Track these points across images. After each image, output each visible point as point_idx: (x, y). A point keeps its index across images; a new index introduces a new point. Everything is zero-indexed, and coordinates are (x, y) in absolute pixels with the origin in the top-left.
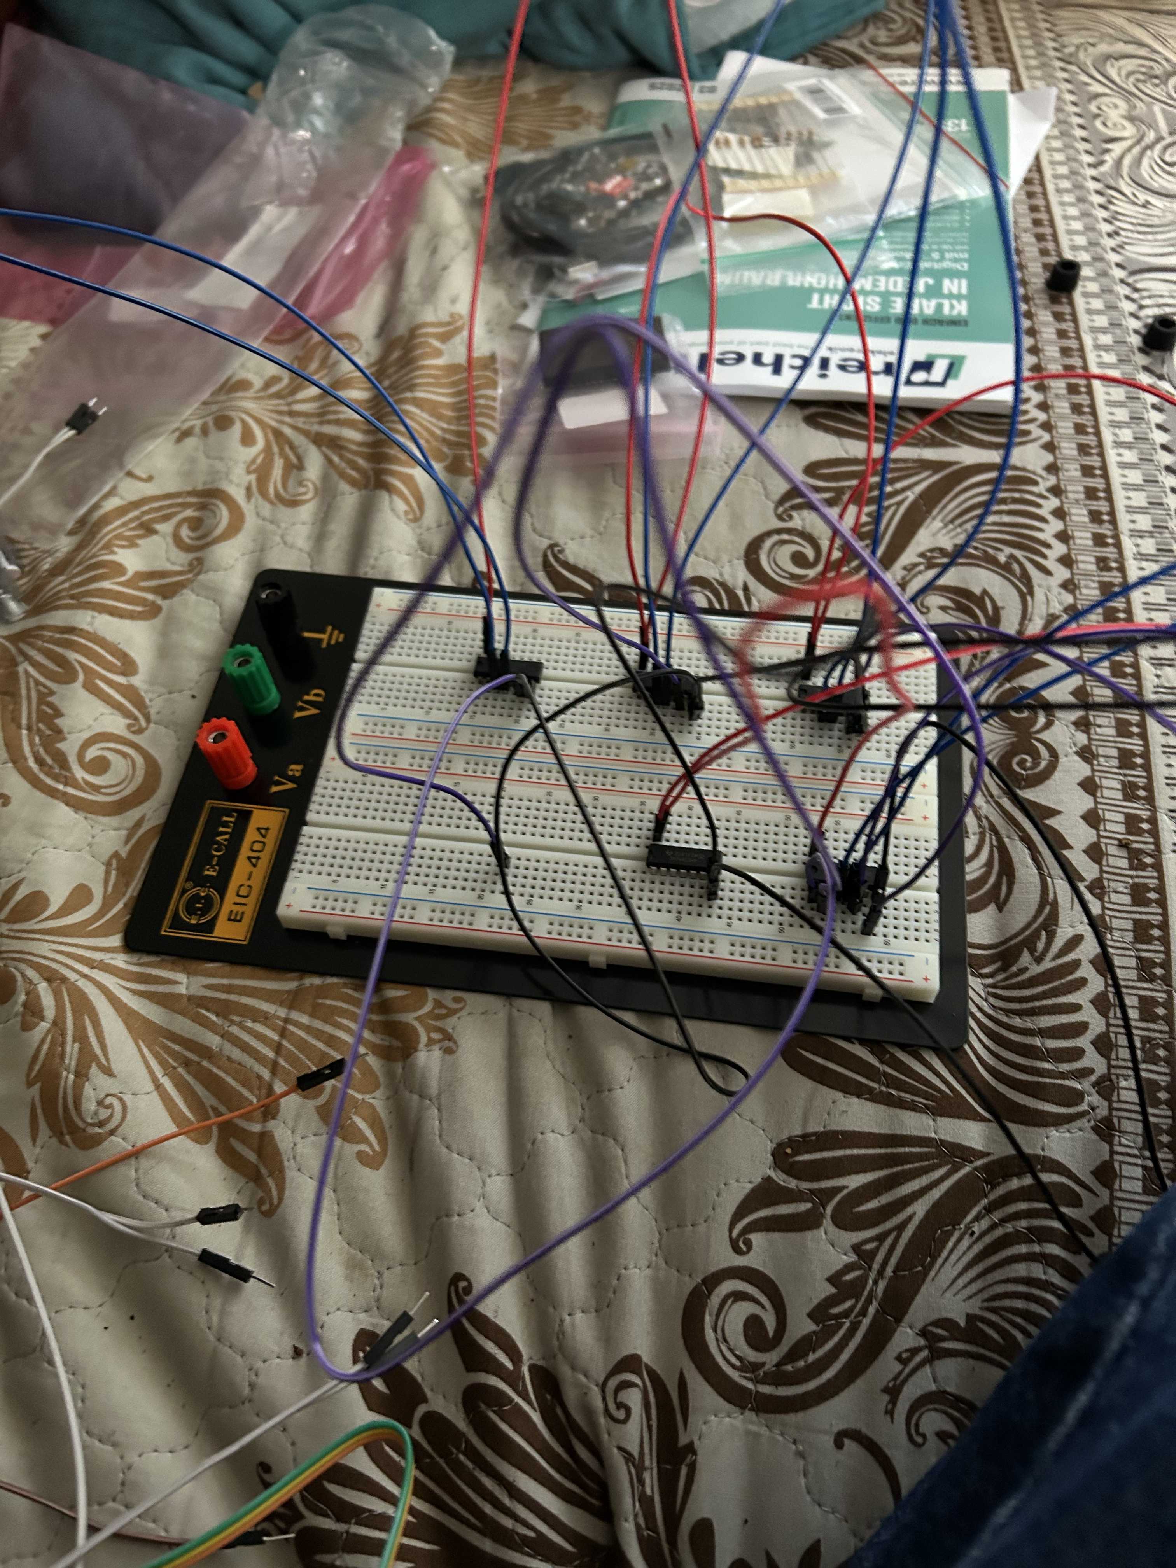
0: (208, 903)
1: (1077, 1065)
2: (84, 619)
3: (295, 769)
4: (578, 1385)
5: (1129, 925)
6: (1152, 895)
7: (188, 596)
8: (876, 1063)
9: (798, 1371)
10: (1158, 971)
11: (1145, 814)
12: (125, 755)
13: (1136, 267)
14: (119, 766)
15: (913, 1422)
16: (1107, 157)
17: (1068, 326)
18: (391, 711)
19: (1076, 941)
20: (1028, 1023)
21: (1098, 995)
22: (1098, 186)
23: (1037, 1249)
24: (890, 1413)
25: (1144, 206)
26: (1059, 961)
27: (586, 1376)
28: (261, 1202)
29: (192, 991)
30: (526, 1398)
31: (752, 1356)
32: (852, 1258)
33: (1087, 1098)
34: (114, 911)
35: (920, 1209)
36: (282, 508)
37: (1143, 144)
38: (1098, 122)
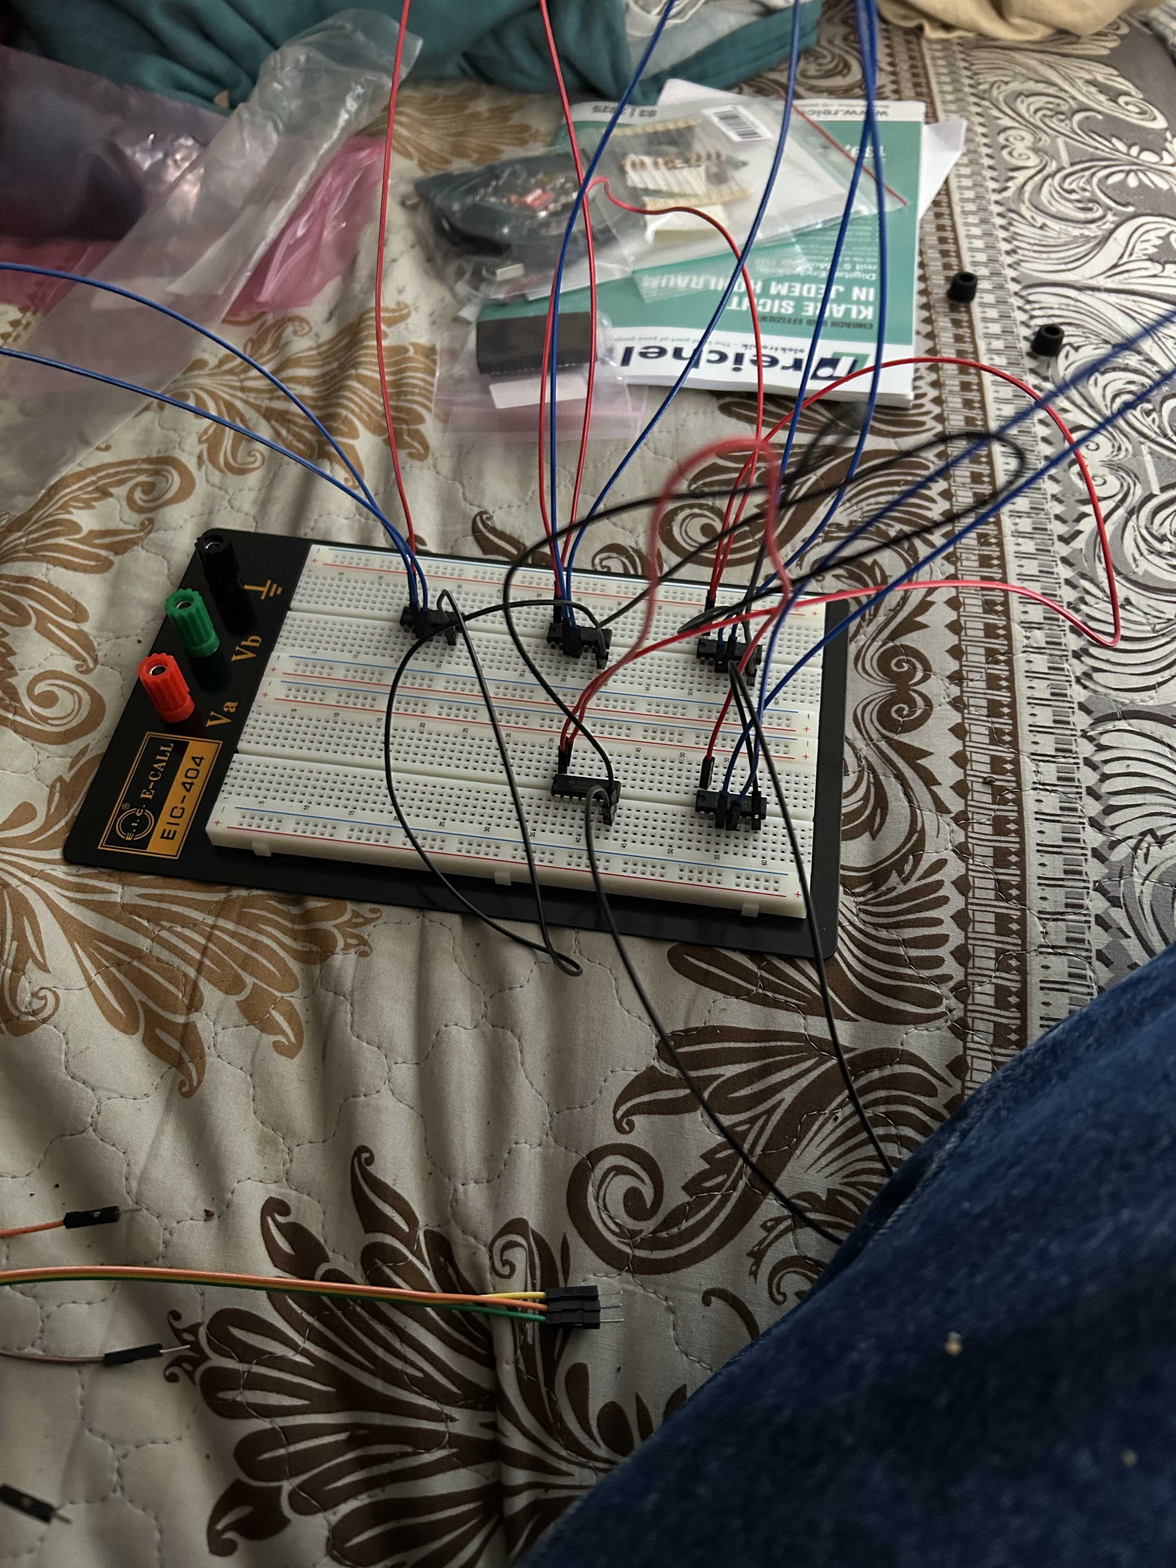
0: (143, 822)
1: (937, 972)
2: (39, 570)
3: (231, 706)
4: (468, 1246)
5: (990, 852)
6: (1012, 826)
7: (139, 552)
8: (755, 969)
9: (673, 1237)
10: (1014, 892)
11: (1009, 757)
12: (72, 692)
13: (1030, 282)
14: (65, 701)
15: (775, 1282)
16: (1010, 184)
17: (964, 331)
18: (321, 654)
19: (940, 864)
20: (894, 935)
21: (959, 912)
22: (1000, 209)
23: (893, 1131)
24: (754, 1274)
25: (1041, 228)
26: (925, 881)
27: (475, 1238)
28: (182, 1084)
29: (127, 900)
30: (419, 1256)
31: (630, 1223)
32: (721, 1139)
33: (945, 1002)
34: (56, 828)
35: (788, 1095)
36: (230, 475)
37: (1045, 173)
38: (1005, 153)
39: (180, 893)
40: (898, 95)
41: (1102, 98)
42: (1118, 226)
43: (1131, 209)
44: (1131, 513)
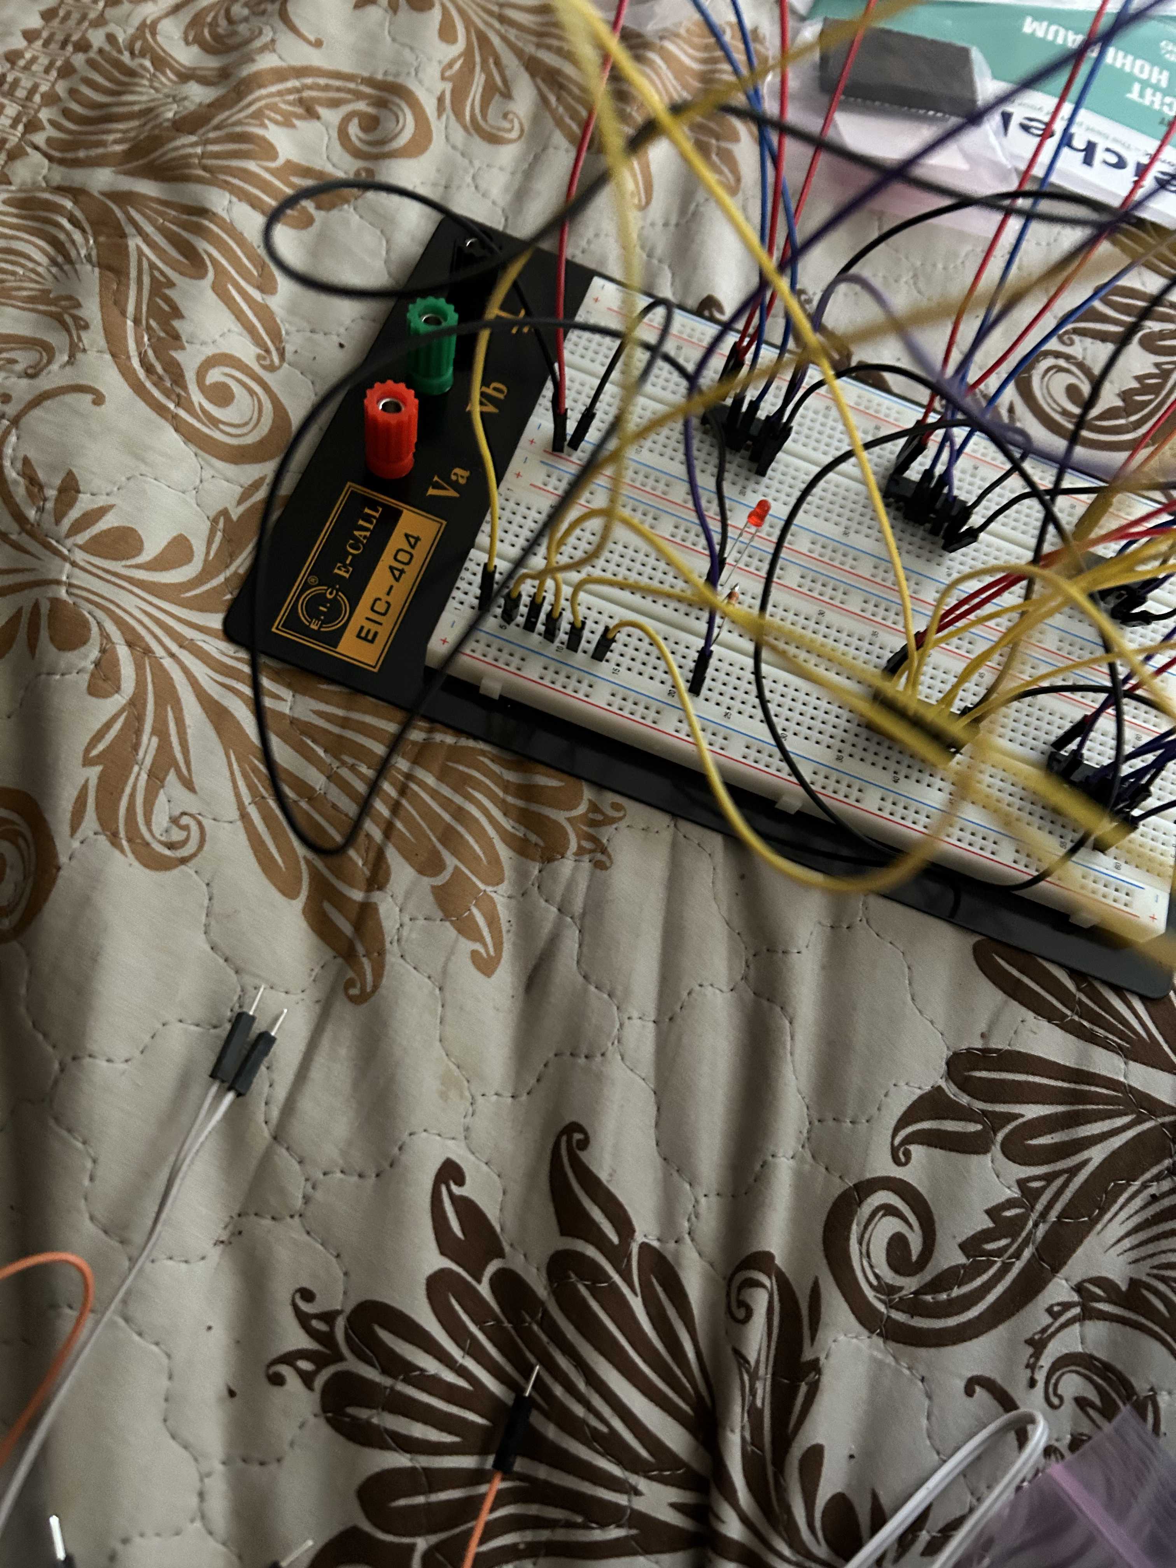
0: (335, 609)
2: (219, 201)
3: (460, 474)
8: (1073, 989)
9: (937, 1303)
12: (251, 391)
14: (242, 402)
15: (1053, 1381)
24: (1031, 1367)
28: (351, 984)
29: (298, 714)
30: (629, 1283)
31: (889, 1277)
32: (1015, 1193)
34: (215, 582)
35: (1097, 1155)
36: (477, 139)
39: (369, 719)
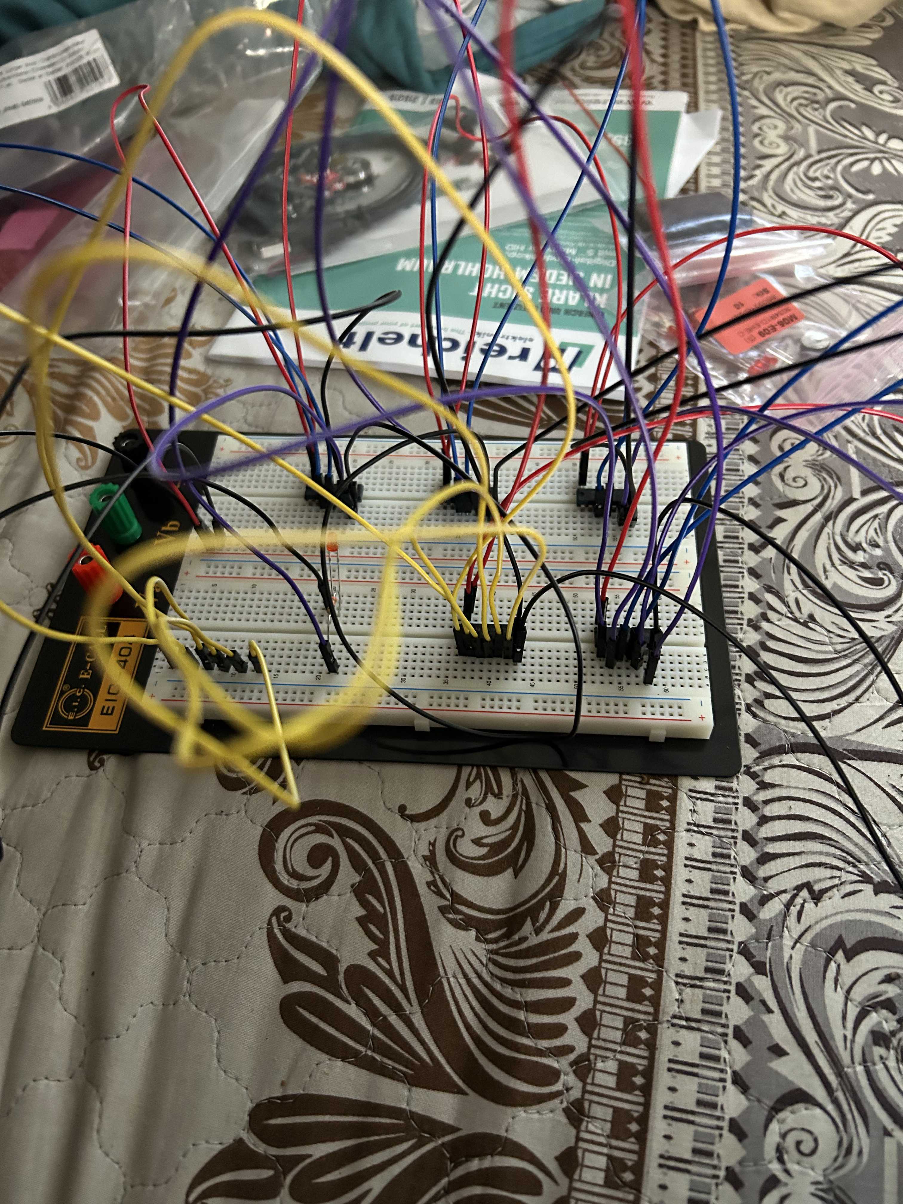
1: (557, 1042)
5: (632, 900)
6: (659, 873)
8: (367, 1025)
10: (652, 951)
16: (758, 172)
19: (578, 913)
20: (517, 995)
21: (590, 970)
25: (780, 216)
26: (557, 934)
33: (563, 1078)
35: (378, 1184)
37: (792, 161)
38: (756, 142)
40: (666, 86)
41: (858, 87)
42: (856, 213)
43: (871, 197)
44: (827, 519)
